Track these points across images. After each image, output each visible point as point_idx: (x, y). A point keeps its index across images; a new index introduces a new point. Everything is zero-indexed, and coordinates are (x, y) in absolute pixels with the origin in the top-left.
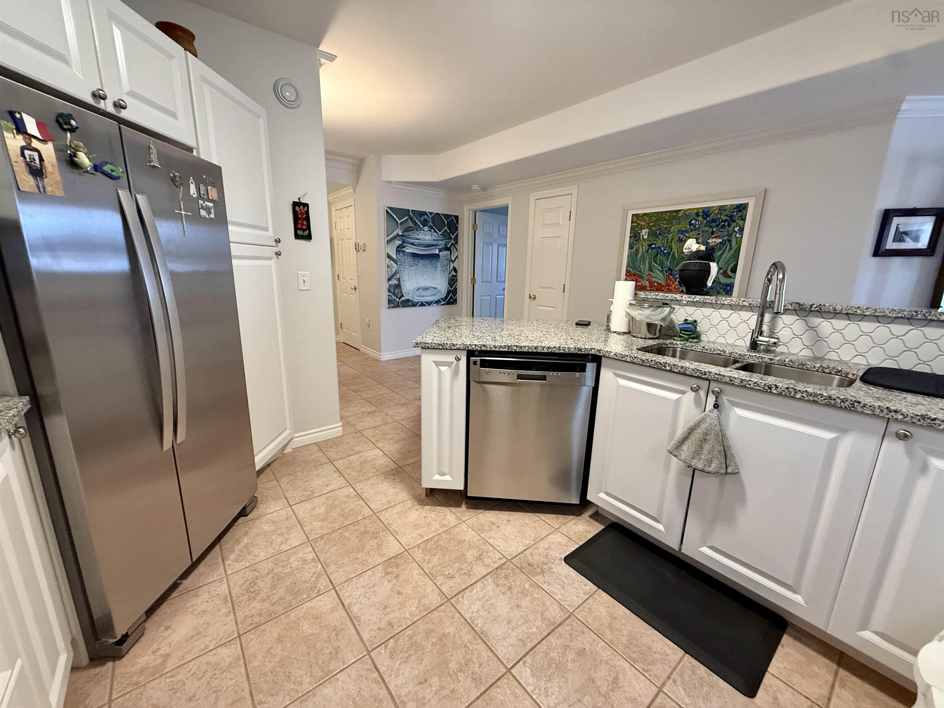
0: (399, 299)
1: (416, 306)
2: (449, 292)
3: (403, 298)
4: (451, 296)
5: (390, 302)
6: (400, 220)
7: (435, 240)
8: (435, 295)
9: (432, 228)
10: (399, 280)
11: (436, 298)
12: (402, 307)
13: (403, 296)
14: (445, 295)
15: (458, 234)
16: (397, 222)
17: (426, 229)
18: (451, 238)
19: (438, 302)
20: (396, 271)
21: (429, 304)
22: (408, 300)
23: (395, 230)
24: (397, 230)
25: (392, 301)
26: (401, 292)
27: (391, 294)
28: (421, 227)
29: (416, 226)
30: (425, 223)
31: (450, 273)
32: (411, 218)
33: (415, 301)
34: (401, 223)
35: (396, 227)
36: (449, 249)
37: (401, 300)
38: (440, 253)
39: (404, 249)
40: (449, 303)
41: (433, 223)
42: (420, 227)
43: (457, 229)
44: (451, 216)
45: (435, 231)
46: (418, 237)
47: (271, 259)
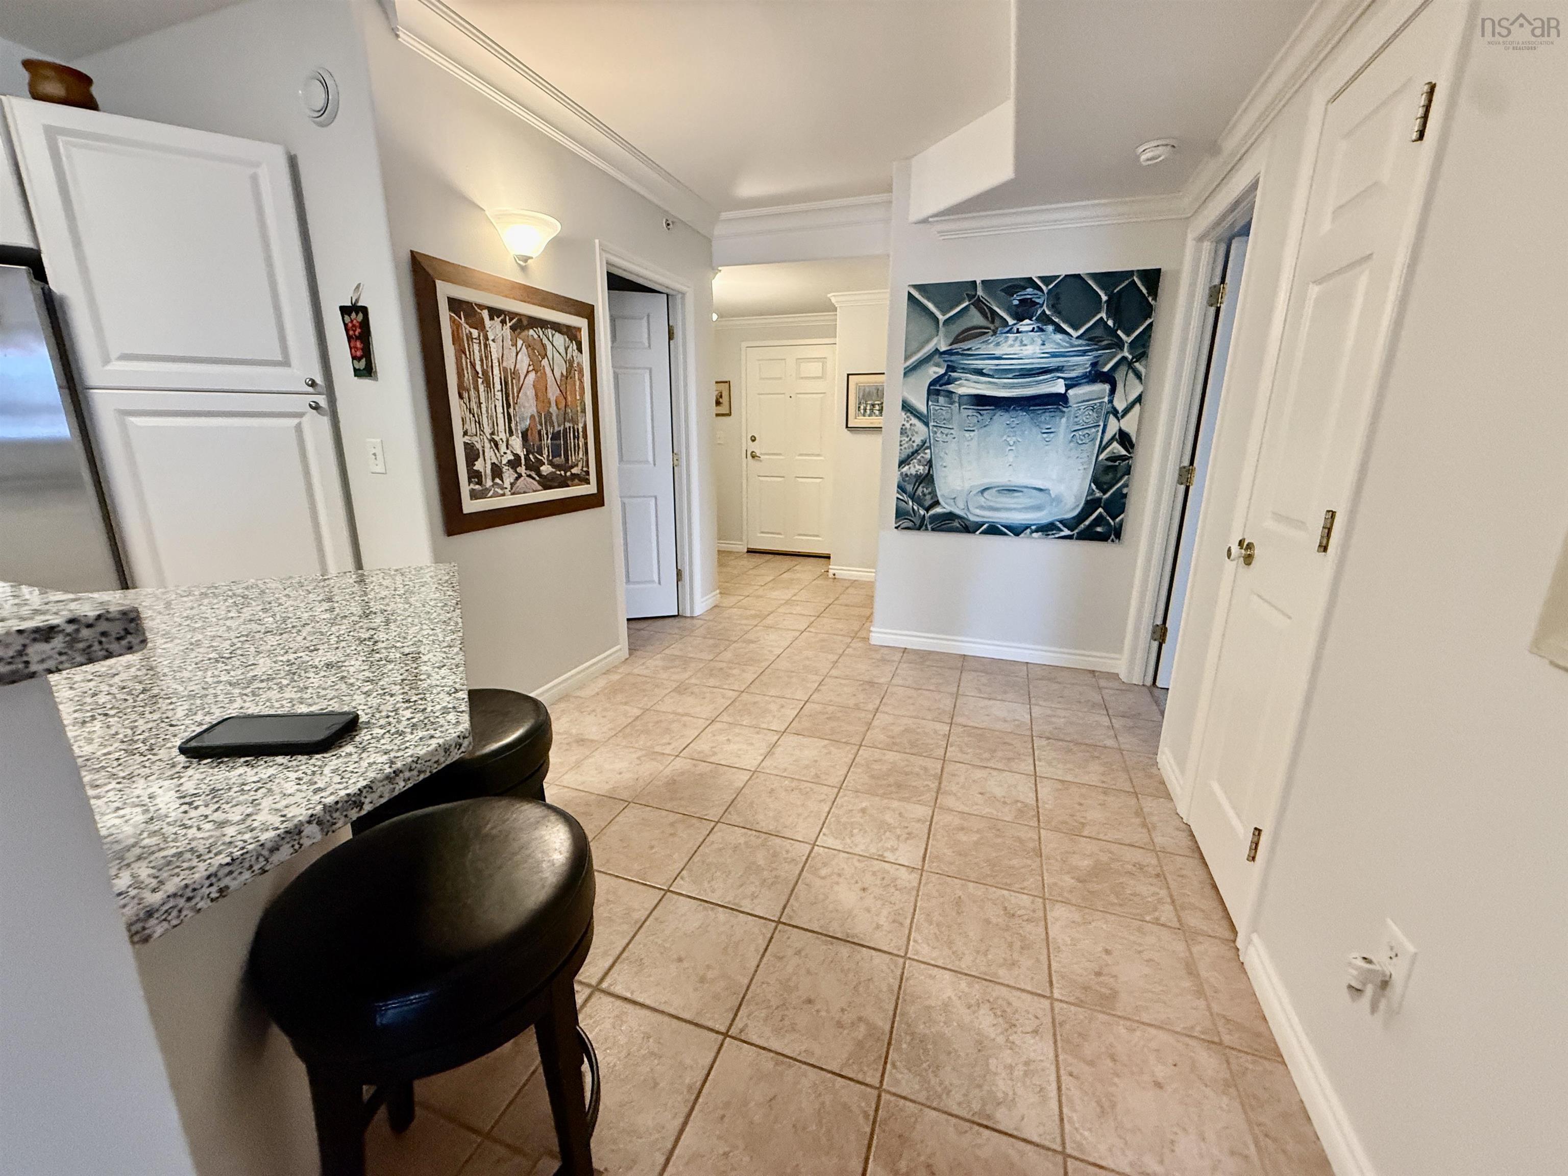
0: (927, 510)
1: (974, 532)
2: (1091, 505)
3: (938, 510)
4: (1100, 516)
5: (900, 514)
6: (944, 314)
7: (1054, 355)
8: (1039, 508)
9: (1048, 320)
10: (930, 463)
11: (1043, 517)
12: (933, 530)
13: (937, 503)
14: (1075, 513)
15: (1151, 325)
16: (936, 320)
17: (1026, 325)
18: (1120, 345)
19: (1047, 529)
20: (924, 442)
21: (1017, 531)
22: (951, 516)
23: (928, 341)
24: (935, 341)
25: (908, 513)
26: (933, 493)
27: (905, 498)
28: (1011, 322)
29: (993, 322)
30: (1023, 311)
31: (1102, 449)
32: (978, 304)
33: (972, 518)
34: (946, 322)
35: (934, 332)
36: (1109, 379)
37: (932, 512)
39: (950, 387)
40: (1088, 535)
41: (1053, 307)
42: (1005, 323)
43: (1147, 311)
44: (1131, 273)
45: (1059, 330)
46: (998, 352)
47: (300, 415)
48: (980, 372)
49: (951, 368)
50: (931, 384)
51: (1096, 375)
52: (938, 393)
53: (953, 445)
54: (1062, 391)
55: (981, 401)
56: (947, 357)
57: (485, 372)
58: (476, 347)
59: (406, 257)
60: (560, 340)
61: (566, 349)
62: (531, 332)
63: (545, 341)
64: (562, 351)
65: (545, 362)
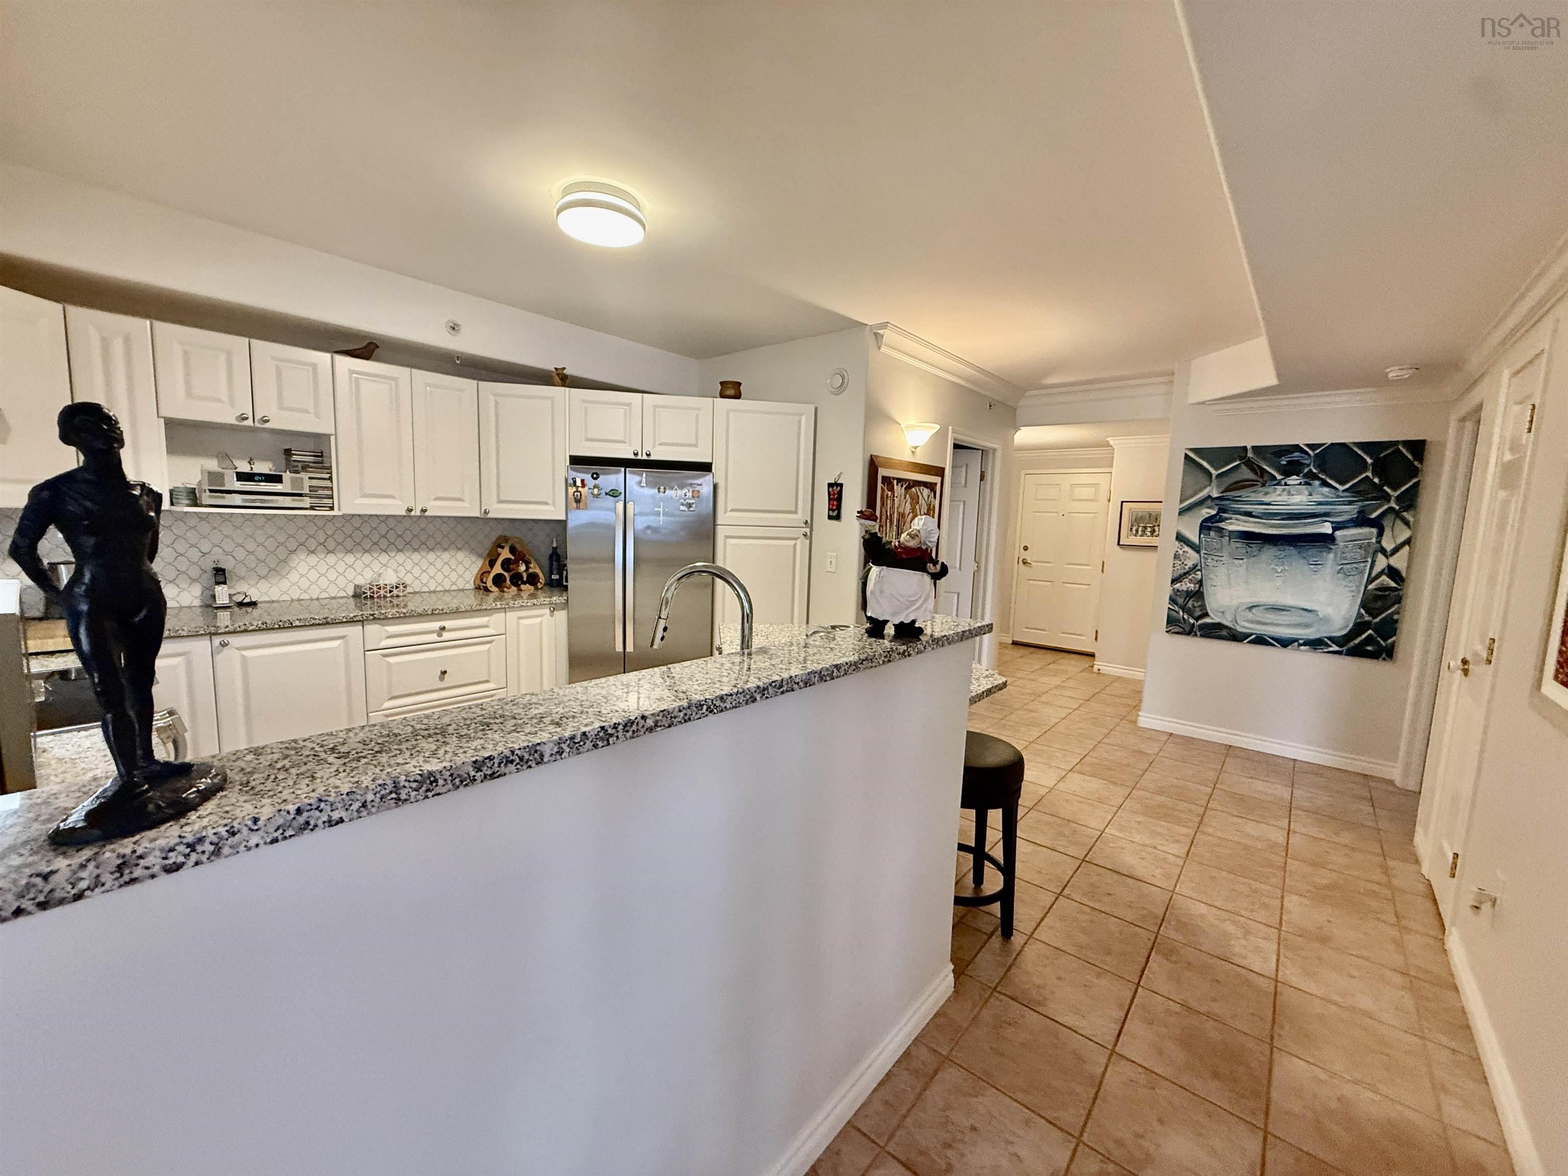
0: (1197, 619)
1: (1241, 641)
2: (1359, 627)
3: (1207, 620)
4: (1370, 636)
5: (1171, 621)
6: (1216, 469)
7: (1320, 503)
8: (1307, 626)
9: (1315, 477)
10: (1200, 582)
11: (1311, 633)
12: (1202, 636)
13: (1206, 615)
14: (1344, 632)
15: (1418, 483)
16: (1210, 475)
17: (1294, 480)
18: (1387, 498)
19: (1315, 644)
20: (1195, 566)
21: (1285, 643)
22: (1219, 626)
23: (1201, 490)
24: (1208, 489)
25: (1178, 621)
26: (1203, 607)
27: (1177, 609)
28: (1279, 477)
29: (1262, 477)
30: (1292, 469)
31: (1370, 581)
32: (1249, 464)
33: (1240, 629)
34: (1218, 476)
35: (1208, 483)
36: (1378, 524)
37: (1200, 622)
38: (1338, 533)
39: (1222, 525)
40: (1358, 652)
41: (1318, 466)
42: (1274, 478)
43: (1415, 472)
44: (1397, 442)
45: (1325, 484)
46: (1266, 499)
47: (796, 539)
48: (1249, 514)
49: (1222, 510)
50: (1203, 522)
51: (1361, 520)
52: (1209, 529)
53: (1222, 570)
54: (1330, 531)
55: (1248, 537)
56: (1218, 502)
57: (891, 515)
58: (889, 501)
59: (868, 458)
60: (926, 492)
61: (928, 496)
62: (913, 489)
63: (919, 494)
64: (926, 499)
65: (917, 507)
